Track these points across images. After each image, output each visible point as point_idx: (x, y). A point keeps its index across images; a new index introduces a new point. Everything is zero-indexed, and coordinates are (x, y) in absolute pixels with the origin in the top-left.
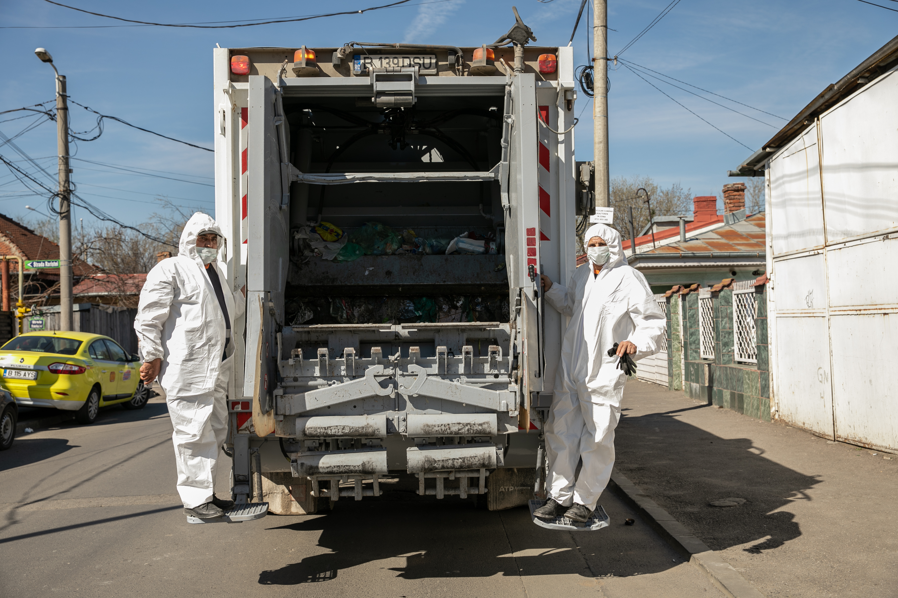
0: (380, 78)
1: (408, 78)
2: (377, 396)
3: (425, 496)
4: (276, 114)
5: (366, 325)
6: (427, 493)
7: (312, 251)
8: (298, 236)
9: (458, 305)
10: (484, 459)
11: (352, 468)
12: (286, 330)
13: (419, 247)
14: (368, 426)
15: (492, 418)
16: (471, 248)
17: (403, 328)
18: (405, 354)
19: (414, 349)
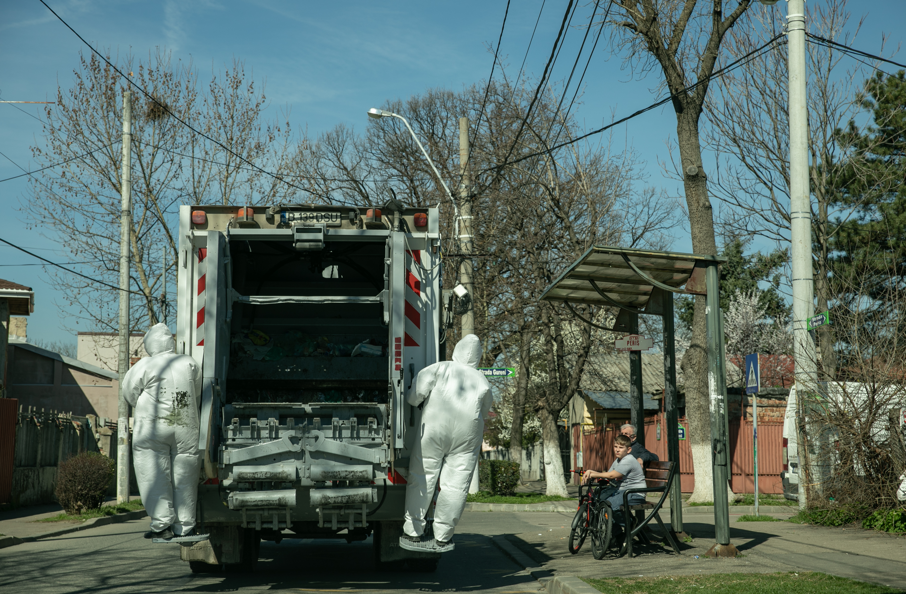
0: (299, 230)
1: (319, 230)
2: (290, 452)
3: (324, 528)
4: (225, 255)
5: (284, 403)
6: (325, 526)
7: (245, 353)
8: (234, 341)
9: (360, 396)
10: (363, 496)
11: (271, 502)
12: (228, 406)
13: (330, 351)
14: (283, 472)
15: (369, 468)
16: (371, 352)
17: (310, 405)
18: (311, 423)
19: (317, 419)
